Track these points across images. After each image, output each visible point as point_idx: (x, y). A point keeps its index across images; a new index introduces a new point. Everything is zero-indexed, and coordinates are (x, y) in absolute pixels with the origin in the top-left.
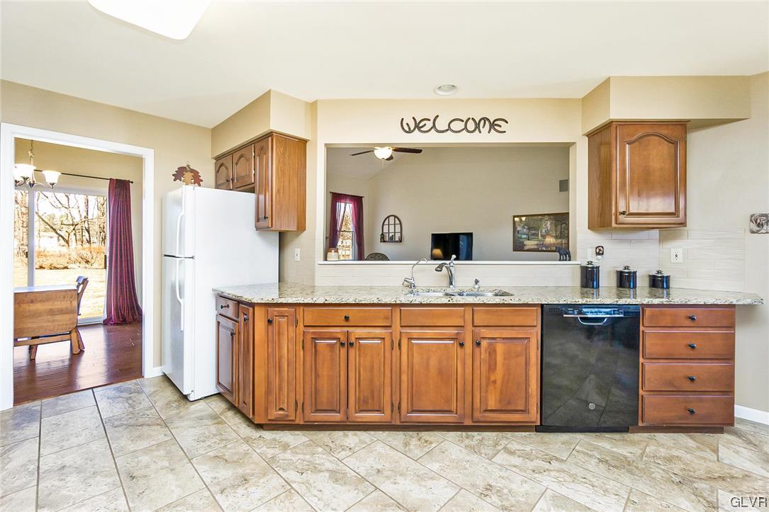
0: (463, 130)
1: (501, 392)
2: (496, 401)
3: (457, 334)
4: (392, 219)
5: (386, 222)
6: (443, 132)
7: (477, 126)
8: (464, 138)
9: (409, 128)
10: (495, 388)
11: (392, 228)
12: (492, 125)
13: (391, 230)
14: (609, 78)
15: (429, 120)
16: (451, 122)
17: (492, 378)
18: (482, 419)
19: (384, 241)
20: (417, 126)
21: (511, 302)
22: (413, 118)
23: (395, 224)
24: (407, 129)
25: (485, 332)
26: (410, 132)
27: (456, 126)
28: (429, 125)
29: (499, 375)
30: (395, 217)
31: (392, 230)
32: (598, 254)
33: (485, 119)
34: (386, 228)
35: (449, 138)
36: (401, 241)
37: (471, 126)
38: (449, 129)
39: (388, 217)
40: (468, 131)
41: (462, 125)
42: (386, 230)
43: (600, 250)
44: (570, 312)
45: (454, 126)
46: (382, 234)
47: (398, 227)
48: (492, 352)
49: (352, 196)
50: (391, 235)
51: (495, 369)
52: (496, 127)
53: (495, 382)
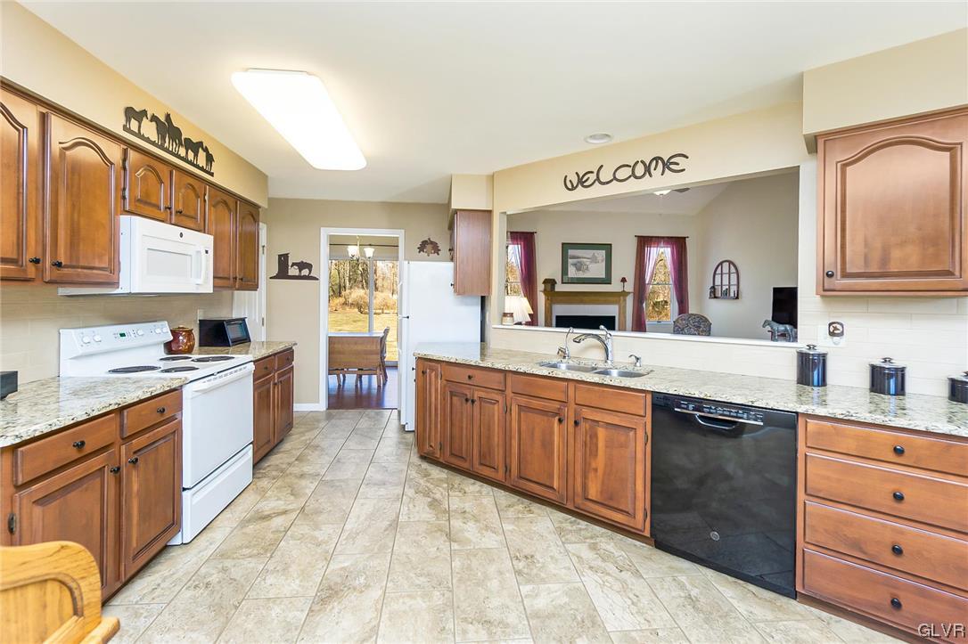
0: (630, 177)
1: (603, 483)
2: (597, 492)
3: (559, 409)
4: (726, 265)
5: (719, 271)
6: (608, 183)
7: (647, 170)
8: (633, 186)
9: (572, 185)
10: (596, 477)
11: (726, 278)
12: (667, 165)
13: (724, 281)
14: (802, 75)
15: (592, 172)
16: (616, 170)
17: (593, 465)
18: (582, 507)
19: (715, 297)
20: (581, 182)
21: (611, 383)
22: (577, 173)
23: (729, 274)
24: (570, 186)
25: (587, 413)
26: (573, 188)
27: (622, 174)
28: (592, 177)
29: (600, 462)
30: (730, 263)
31: (726, 282)
32: (832, 334)
33: (657, 159)
34: (718, 278)
35: (615, 189)
36: (737, 298)
37: (640, 170)
38: (615, 178)
39: (721, 264)
40: (636, 178)
41: (628, 171)
42: (718, 282)
43: (836, 329)
44: (683, 406)
45: (620, 175)
46: (713, 287)
47: (734, 277)
48: (594, 436)
49: (668, 237)
50: (724, 288)
51: (596, 455)
52: (672, 167)
53: (596, 470)
